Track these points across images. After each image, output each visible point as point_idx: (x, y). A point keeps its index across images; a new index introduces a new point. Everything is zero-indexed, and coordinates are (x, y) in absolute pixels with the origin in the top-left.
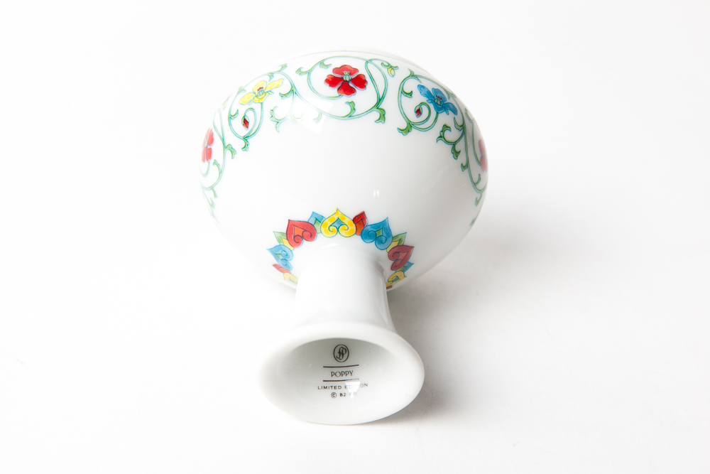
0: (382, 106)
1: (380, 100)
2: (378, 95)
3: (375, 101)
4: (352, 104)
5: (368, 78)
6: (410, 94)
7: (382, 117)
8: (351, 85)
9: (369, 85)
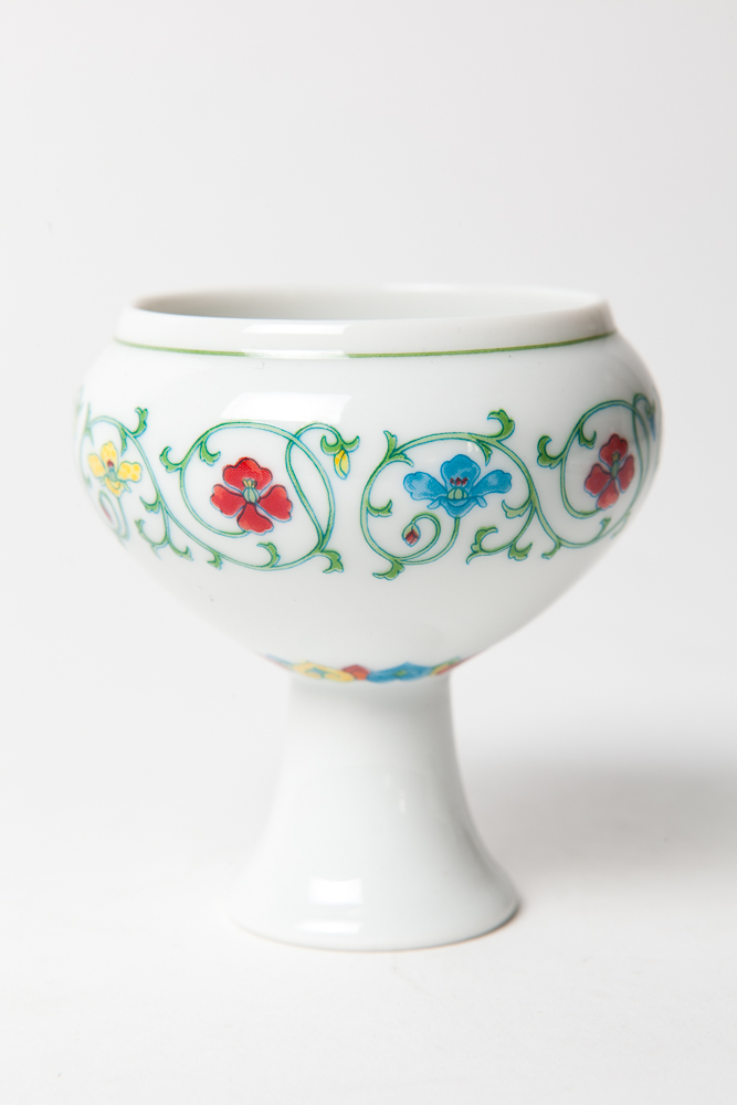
0: (332, 544)
1: (323, 537)
2: (318, 527)
3: (313, 540)
4: (270, 546)
5: (292, 495)
6: (387, 509)
7: (336, 562)
8: (261, 511)
9: (297, 510)
